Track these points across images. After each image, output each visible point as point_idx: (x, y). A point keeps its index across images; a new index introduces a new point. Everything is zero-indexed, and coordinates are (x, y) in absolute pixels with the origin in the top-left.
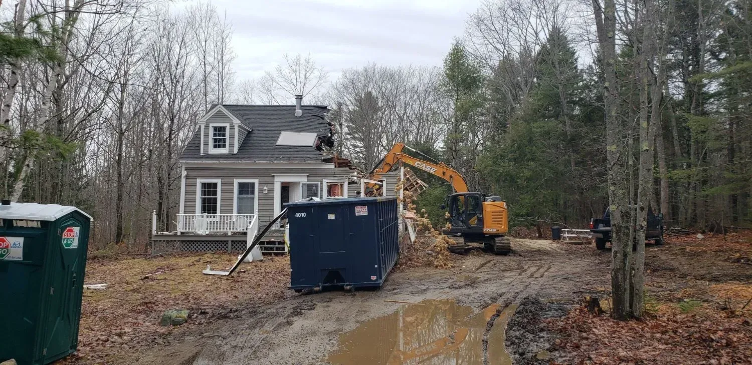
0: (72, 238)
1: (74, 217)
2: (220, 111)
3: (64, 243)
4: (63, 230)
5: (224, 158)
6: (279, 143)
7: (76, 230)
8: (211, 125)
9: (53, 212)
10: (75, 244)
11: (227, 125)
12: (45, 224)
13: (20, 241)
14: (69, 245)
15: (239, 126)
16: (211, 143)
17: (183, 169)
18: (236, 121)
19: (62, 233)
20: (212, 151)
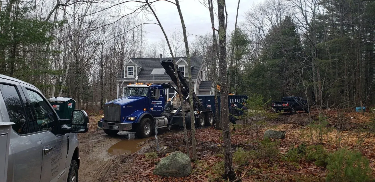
0: (71, 106)
1: (71, 101)
2: (130, 61)
3: (69, 107)
4: (68, 103)
5: (132, 79)
6: (152, 73)
7: (72, 104)
8: (128, 67)
9: (66, 99)
10: (71, 107)
11: (133, 67)
12: (64, 102)
13: (59, 106)
14: (70, 107)
15: (137, 67)
16: (128, 73)
17: (118, 83)
18: (136, 65)
19: (68, 104)
20: (128, 76)
